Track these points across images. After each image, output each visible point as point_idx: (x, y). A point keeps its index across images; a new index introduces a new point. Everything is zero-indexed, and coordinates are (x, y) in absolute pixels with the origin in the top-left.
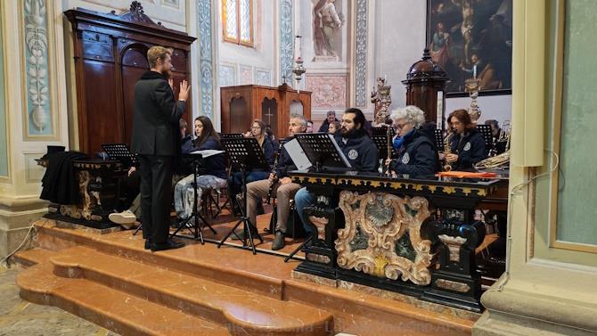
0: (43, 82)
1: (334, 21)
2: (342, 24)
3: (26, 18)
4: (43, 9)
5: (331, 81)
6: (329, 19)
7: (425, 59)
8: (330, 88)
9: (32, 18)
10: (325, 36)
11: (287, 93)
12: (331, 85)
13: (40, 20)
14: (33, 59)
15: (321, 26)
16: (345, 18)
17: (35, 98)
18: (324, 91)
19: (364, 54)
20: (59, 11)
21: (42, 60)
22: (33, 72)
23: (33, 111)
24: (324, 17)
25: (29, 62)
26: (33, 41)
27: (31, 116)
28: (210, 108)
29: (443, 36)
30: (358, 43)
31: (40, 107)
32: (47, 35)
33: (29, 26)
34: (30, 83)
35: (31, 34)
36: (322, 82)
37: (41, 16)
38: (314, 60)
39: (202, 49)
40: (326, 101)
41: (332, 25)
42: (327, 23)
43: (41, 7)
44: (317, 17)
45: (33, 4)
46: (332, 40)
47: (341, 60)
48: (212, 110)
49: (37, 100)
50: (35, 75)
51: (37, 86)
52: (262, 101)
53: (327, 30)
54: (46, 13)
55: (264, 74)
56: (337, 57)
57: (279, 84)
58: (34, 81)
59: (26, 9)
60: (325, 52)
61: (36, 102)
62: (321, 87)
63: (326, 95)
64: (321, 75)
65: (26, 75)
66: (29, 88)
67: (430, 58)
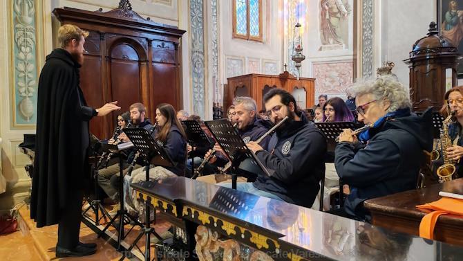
0: (30, 75)
1: (340, 11)
2: (348, 14)
3: (16, 19)
4: (33, 10)
5: (338, 68)
6: (335, 10)
7: (431, 34)
8: (336, 74)
9: (21, 18)
10: (331, 26)
11: (289, 80)
12: (337, 71)
13: (29, 20)
14: (22, 56)
15: (327, 17)
16: (352, 8)
17: (23, 90)
18: (330, 77)
19: (371, 39)
20: (48, 11)
21: (30, 56)
22: (21, 67)
23: (20, 103)
24: (331, 9)
25: (18, 58)
26: (22, 39)
27: (18, 106)
28: (202, 96)
29: (456, 14)
30: (364, 30)
31: (28, 98)
32: (36, 32)
33: (18, 26)
34: (18, 77)
35: (20, 33)
36: (329, 69)
37: (30, 16)
38: (321, 49)
39: (194, 41)
40: (332, 86)
41: (338, 15)
42: (333, 14)
43: (30, 8)
44: (324, 9)
45: (22, 6)
46: (338, 30)
47: (347, 47)
48: (204, 99)
49: (25, 92)
50: (23, 70)
51: (25, 79)
52: (263, 88)
53: (334, 21)
54: (35, 13)
55: (271, 65)
56: (344, 45)
57: (280, 72)
58: (22, 75)
59: (15, 11)
60: (331, 41)
61: (24, 95)
62: (327, 73)
63: (333, 82)
64: (328, 63)
65: (14, 70)
66: (17, 82)
67: (437, 33)
